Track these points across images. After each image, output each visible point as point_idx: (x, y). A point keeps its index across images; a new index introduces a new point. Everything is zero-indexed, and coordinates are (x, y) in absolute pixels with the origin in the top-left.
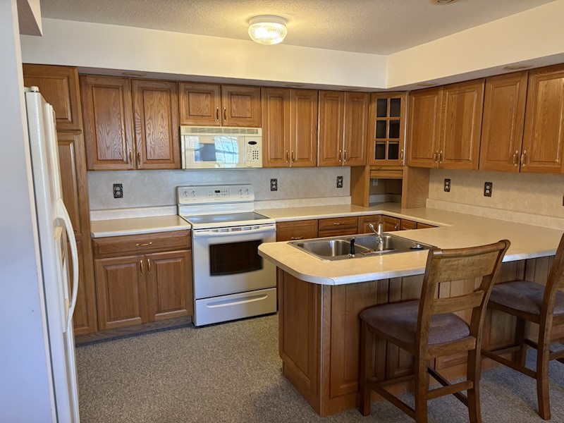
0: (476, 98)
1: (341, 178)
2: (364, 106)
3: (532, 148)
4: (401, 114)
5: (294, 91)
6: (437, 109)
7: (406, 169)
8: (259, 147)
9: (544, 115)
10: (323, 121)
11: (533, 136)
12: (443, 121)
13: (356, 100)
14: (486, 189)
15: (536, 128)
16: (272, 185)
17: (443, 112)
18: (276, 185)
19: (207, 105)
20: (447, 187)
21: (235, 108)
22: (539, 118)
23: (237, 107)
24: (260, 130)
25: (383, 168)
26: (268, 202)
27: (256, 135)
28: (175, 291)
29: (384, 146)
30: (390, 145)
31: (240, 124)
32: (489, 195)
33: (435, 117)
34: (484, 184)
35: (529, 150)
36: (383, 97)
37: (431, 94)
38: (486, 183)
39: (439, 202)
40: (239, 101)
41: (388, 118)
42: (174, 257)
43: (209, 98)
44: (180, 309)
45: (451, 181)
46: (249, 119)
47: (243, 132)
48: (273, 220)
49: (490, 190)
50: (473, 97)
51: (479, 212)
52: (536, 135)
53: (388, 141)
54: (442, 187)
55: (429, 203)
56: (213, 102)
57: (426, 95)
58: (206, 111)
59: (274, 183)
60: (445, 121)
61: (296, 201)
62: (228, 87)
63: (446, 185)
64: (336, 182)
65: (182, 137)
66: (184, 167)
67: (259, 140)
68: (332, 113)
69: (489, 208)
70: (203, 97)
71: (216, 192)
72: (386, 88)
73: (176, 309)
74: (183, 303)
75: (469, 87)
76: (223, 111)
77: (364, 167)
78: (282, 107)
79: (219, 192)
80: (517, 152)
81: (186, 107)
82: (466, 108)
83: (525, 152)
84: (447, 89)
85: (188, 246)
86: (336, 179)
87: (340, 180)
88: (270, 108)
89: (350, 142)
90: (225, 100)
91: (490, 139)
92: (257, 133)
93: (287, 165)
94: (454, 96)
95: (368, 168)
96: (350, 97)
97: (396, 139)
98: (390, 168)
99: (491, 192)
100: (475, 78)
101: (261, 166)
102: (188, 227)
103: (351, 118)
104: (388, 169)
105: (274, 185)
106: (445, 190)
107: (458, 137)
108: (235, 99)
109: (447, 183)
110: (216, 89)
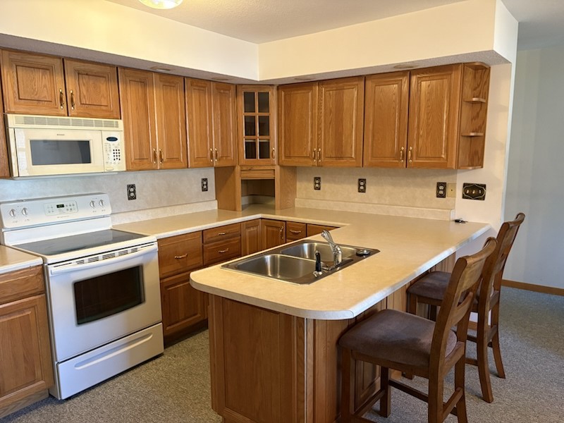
0: (356, 95)
1: (205, 180)
2: (231, 99)
3: (418, 145)
4: (270, 110)
5: (158, 76)
6: (313, 106)
7: (277, 168)
8: (120, 144)
9: (428, 114)
10: (191, 113)
11: (418, 133)
12: (319, 118)
13: (222, 91)
14: (360, 186)
15: (421, 126)
16: (130, 192)
17: (319, 109)
18: (134, 192)
19: (45, 86)
20: (317, 185)
21: (85, 93)
22: (423, 116)
23: (87, 91)
24: (121, 122)
25: (255, 168)
26: (127, 214)
27: (115, 129)
28: (25, 358)
29: (254, 144)
30: (260, 143)
31: (94, 113)
32: (363, 191)
33: (310, 113)
34: (357, 181)
35: (415, 146)
36: (250, 90)
37: (305, 89)
38: (360, 180)
39: (310, 200)
40: (91, 82)
41: (257, 114)
42: (19, 309)
43: (48, 76)
44: (34, 382)
45: (322, 180)
46: (104, 108)
47: (98, 124)
48: (153, 238)
49: (364, 186)
50: (352, 95)
51: (355, 208)
52: (421, 133)
53: (258, 139)
54: (312, 185)
55: (299, 202)
56: (53, 82)
57: (297, 90)
58: (45, 94)
59: (132, 190)
60: (323, 118)
61: (159, 210)
62: (74, 63)
63: (316, 184)
64: (200, 185)
65: (11, 131)
66: (15, 174)
67: (120, 136)
68: (200, 105)
69: (365, 203)
70: (38, 75)
71: (58, 206)
72: (258, 80)
73: (27, 385)
74: (38, 373)
75: (349, 84)
76: (69, 96)
77: (234, 167)
78: (145, 95)
79: (63, 206)
80: (403, 148)
81: (13, 87)
82: (346, 106)
83: (411, 148)
84: (323, 85)
85: (41, 288)
86: (201, 181)
87: (205, 183)
88: (130, 94)
89: (220, 140)
90: (70, 81)
91: (373, 136)
92: (117, 127)
93: (154, 167)
94: (331, 92)
95: (238, 169)
96: (217, 89)
97: (267, 137)
98: (262, 168)
99: (365, 188)
100: (354, 75)
101: (125, 170)
102: (39, 261)
103: (219, 112)
104: (260, 169)
105: (132, 193)
106: (315, 189)
107: (339, 135)
108: (85, 79)
109: (317, 182)
110: (58, 63)
